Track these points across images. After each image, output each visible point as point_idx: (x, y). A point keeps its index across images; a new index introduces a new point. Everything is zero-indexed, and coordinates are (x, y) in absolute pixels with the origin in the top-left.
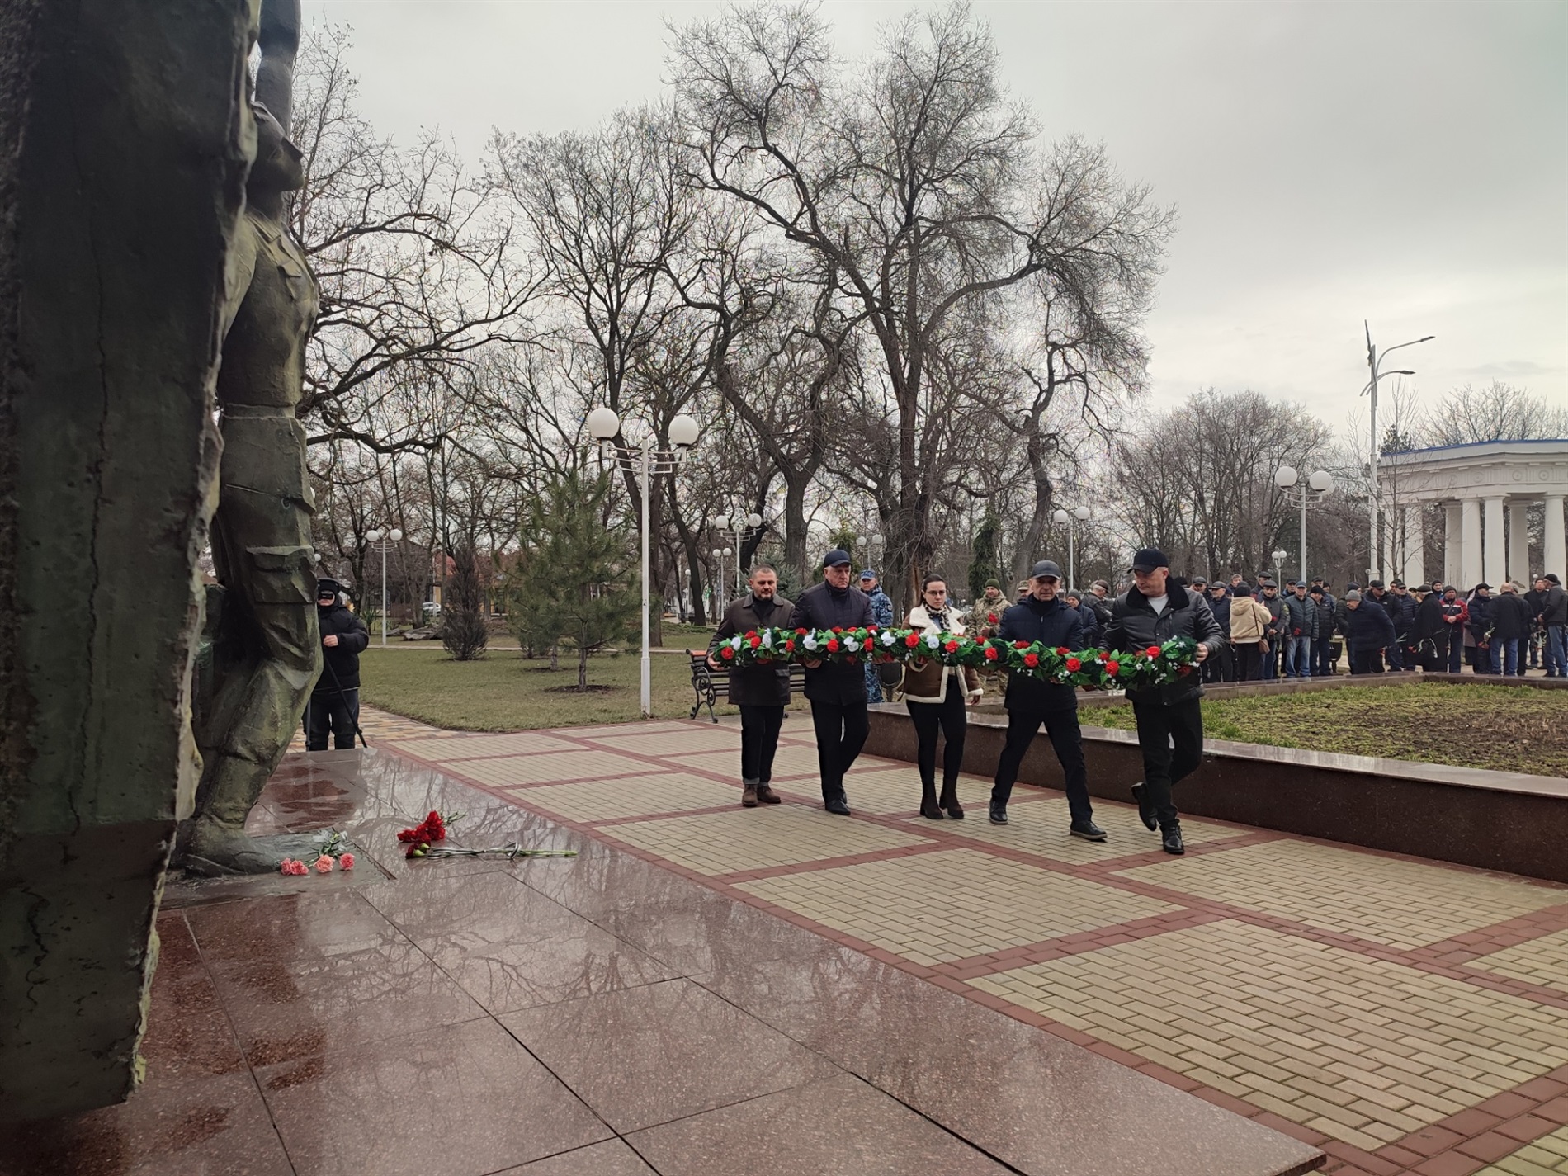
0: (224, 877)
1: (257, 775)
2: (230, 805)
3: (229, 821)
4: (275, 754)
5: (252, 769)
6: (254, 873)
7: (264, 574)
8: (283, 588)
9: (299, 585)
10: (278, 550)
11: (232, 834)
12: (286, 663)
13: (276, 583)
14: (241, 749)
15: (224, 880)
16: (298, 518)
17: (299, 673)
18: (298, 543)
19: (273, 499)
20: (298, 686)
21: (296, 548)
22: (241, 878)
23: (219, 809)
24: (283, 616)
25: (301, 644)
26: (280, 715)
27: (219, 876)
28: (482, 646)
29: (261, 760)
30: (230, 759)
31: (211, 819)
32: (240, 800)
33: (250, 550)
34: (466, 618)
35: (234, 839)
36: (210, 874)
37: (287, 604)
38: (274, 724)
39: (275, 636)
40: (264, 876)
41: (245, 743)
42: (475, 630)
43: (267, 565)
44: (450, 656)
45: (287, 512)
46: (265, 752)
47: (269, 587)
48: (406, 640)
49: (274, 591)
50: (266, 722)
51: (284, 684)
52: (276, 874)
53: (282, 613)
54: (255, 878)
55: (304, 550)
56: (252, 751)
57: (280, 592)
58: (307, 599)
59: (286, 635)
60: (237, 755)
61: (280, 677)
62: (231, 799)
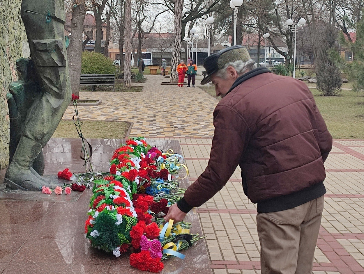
0: (19, 190)
1: (35, 146)
2: (23, 158)
3: (22, 166)
4: (43, 137)
5: (33, 143)
6: (31, 190)
7: (40, 52)
8: (48, 59)
9: (55, 58)
10: (44, 41)
11: (23, 171)
12: (52, 95)
13: (45, 57)
14: (29, 134)
15: (18, 192)
16: (54, 26)
17: (57, 99)
18: (54, 38)
19: (43, 16)
20: (55, 106)
21: (53, 40)
22: (25, 191)
23: (18, 160)
24: (49, 73)
25: (58, 86)
26: (46, 119)
27: (17, 189)
28: (339, 88)
29: (36, 139)
30: (24, 138)
31: (15, 163)
32: (27, 157)
33: (35, 41)
34: (331, 72)
35: (24, 174)
36: (13, 188)
37: (50, 67)
38: (43, 123)
39: (47, 82)
40: (35, 192)
41: (30, 131)
42: (335, 78)
43: (41, 48)
44: (321, 93)
45: (49, 23)
46: (38, 136)
47: (42, 58)
48: (309, 83)
49: (44, 61)
50: (39, 122)
51: (49, 105)
52: (39, 192)
53: (49, 71)
54: (31, 192)
55: (57, 41)
56: (33, 135)
57: (47, 61)
58: (59, 64)
59: (51, 82)
60: (26, 136)
61: (48, 101)
62: (23, 156)
